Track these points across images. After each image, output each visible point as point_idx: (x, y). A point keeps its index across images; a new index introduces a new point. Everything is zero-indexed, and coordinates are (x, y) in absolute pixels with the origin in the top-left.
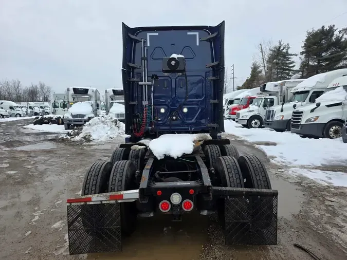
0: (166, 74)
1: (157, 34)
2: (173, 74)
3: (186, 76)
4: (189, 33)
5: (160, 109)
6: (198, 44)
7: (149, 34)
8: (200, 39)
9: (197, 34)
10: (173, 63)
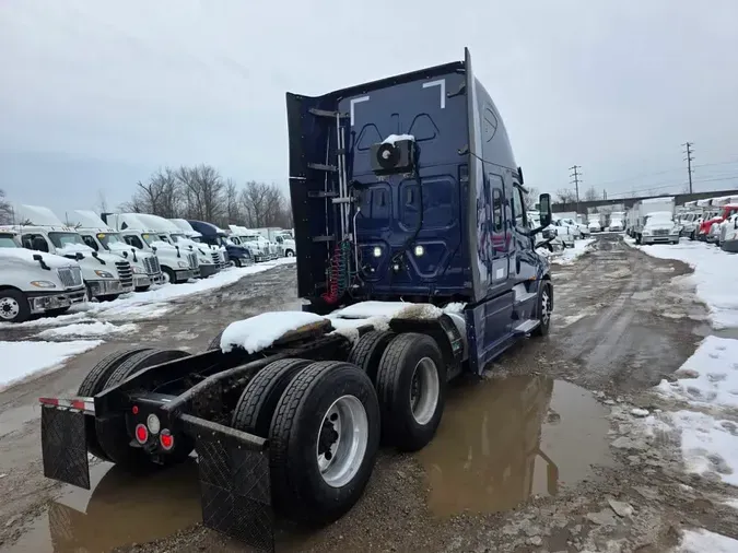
0: (381, 178)
1: (367, 98)
2: (394, 176)
3: (420, 179)
4: (425, 86)
5: (372, 249)
6: (443, 106)
7: (354, 101)
8: (447, 93)
9: (442, 82)
10: (386, 154)
